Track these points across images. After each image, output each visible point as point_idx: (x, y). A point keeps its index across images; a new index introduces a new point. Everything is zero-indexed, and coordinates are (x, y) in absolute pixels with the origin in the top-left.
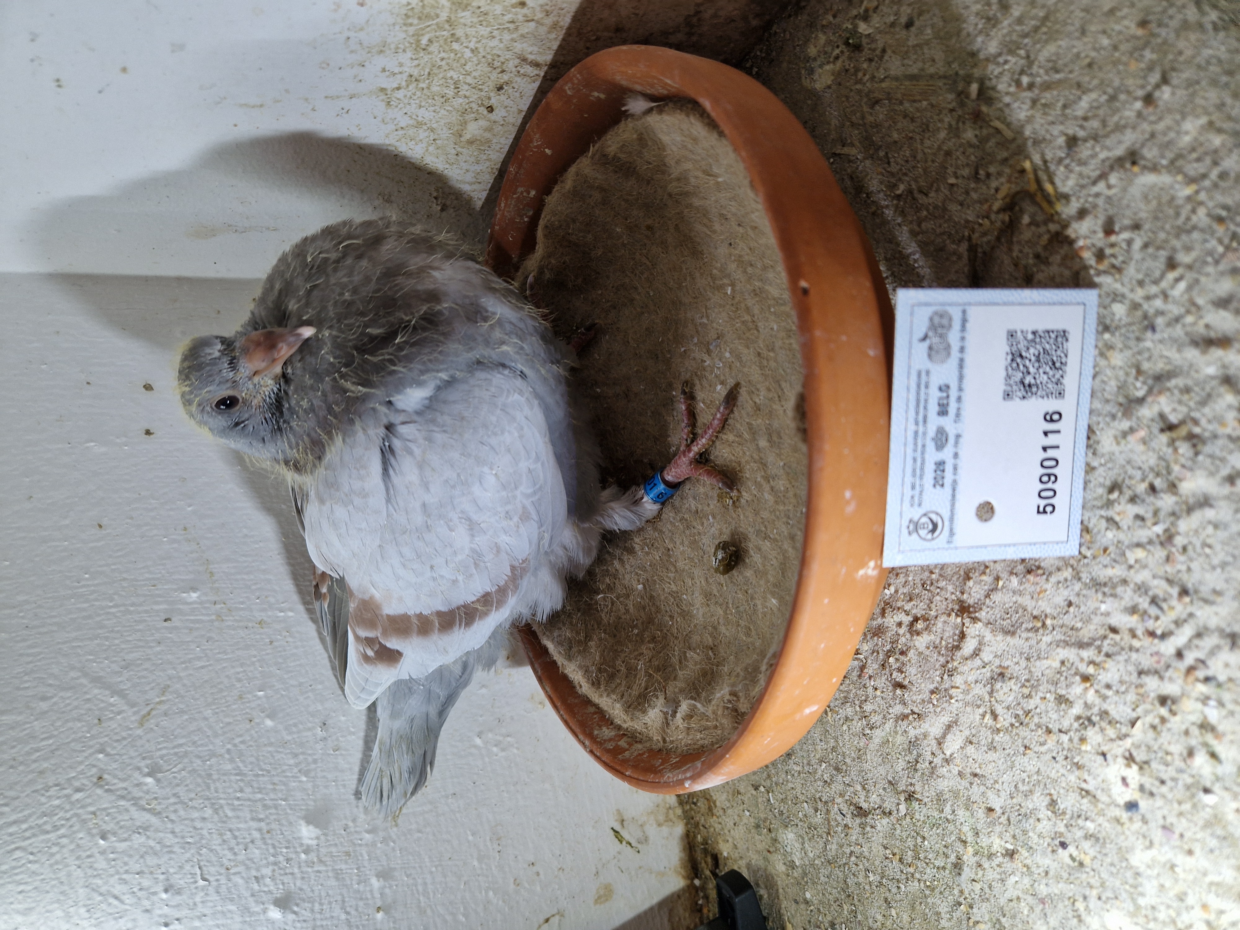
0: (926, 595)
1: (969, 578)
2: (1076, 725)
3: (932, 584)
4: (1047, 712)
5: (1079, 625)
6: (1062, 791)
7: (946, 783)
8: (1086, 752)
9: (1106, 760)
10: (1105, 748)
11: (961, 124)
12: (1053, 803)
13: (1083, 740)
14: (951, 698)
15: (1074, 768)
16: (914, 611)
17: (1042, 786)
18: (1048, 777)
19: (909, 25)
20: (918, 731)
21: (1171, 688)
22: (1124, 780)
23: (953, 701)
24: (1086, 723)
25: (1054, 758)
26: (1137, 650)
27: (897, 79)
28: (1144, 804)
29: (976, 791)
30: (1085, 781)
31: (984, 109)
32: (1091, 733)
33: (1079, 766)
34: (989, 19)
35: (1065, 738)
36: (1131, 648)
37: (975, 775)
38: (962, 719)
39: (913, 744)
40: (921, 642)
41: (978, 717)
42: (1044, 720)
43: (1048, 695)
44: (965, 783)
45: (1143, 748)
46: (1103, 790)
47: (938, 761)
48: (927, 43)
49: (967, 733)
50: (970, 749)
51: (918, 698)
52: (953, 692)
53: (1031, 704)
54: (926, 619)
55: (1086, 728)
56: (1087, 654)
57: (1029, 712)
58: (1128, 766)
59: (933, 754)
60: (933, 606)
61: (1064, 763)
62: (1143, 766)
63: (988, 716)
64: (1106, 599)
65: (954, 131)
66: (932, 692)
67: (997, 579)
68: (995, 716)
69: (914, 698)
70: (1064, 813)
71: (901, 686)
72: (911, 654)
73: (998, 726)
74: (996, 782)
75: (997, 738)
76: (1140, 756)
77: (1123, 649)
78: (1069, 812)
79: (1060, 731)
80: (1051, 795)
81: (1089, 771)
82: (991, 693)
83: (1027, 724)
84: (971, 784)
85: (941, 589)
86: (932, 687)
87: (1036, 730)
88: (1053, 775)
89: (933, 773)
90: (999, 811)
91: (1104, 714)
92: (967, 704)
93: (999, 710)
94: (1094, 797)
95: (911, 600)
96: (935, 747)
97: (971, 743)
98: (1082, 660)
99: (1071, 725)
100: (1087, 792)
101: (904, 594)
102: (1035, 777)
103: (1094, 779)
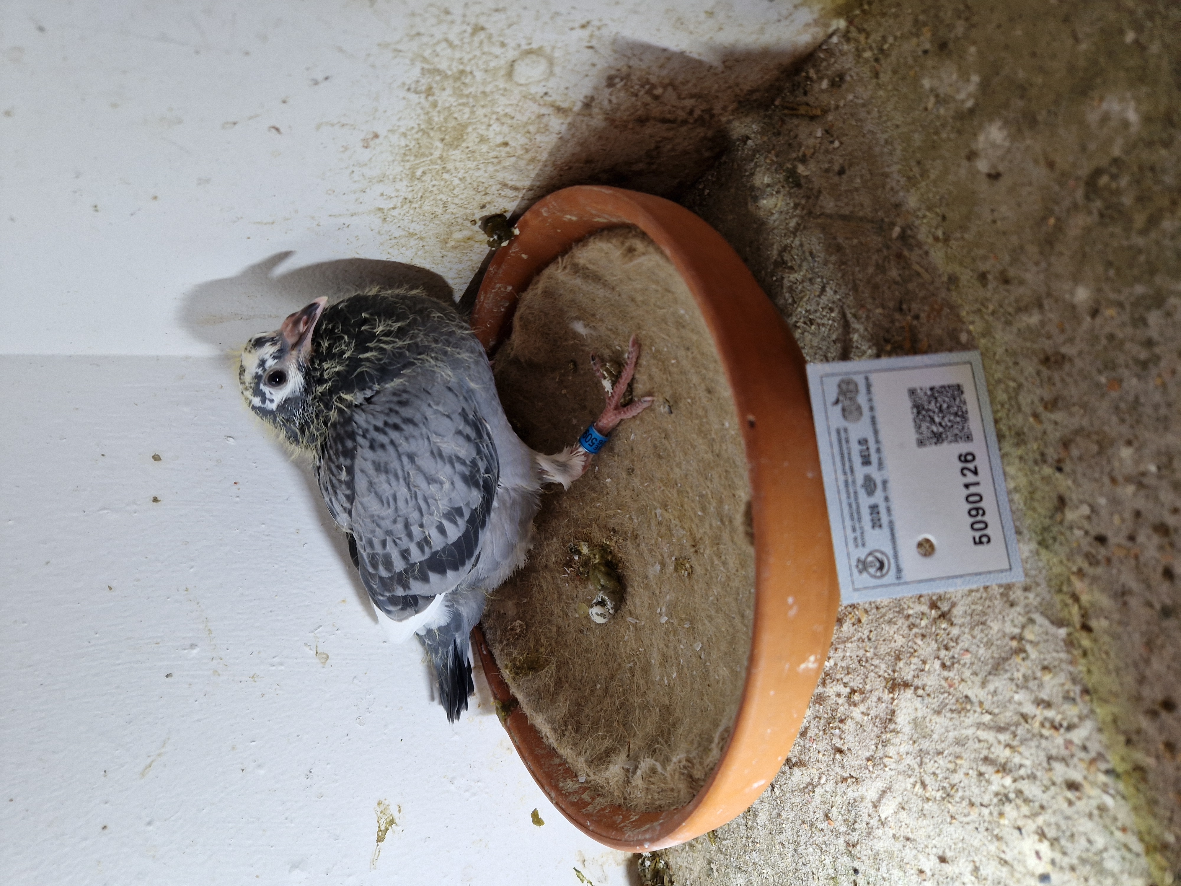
0: (862, 670)
1: (900, 660)
2: (995, 800)
3: (867, 661)
4: (970, 786)
5: (996, 711)
6: (984, 859)
7: (881, 844)
8: (1004, 825)
9: (1021, 833)
10: (1020, 823)
11: (886, 264)
12: (976, 869)
13: (1001, 814)
14: (885, 766)
15: (994, 839)
16: (851, 684)
17: (966, 852)
18: (972, 846)
19: (841, 172)
20: (856, 794)
21: (1076, 776)
22: (1037, 853)
23: (887, 769)
24: (1004, 799)
25: (977, 829)
26: (1047, 738)
27: (830, 216)
28: (1055, 877)
29: (909, 853)
30: (1004, 852)
31: (906, 253)
32: (1008, 808)
33: (999, 838)
34: (909, 178)
35: (986, 811)
36: (1042, 736)
37: (908, 839)
38: (896, 787)
39: (852, 804)
40: (856, 713)
41: (909, 786)
42: (967, 793)
43: (971, 772)
44: (899, 845)
45: (1053, 826)
46: (1019, 861)
47: (874, 822)
48: (857, 189)
49: (900, 799)
50: (903, 815)
51: (856, 763)
52: (886, 760)
53: (956, 778)
54: (862, 692)
55: (1003, 804)
56: (1004, 737)
57: (954, 785)
58: (1040, 841)
59: (869, 815)
60: (868, 681)
61: (986, 834)
62: (1054, 842)
63: (918, 785)
64: (1019, 690)
65: (881, 269)
66: (868, 760)
67: (924, 662)
68: (924, 785)
69: (852, 764)
70: (985, 879)
71: (840, 751)
72: (849, 722)
73: (927, 795)
74: (926, 847)
75: (927, 806)
76: (1051, 833)
77: (1034, 736)
78: (990, 878)
79: (982, 805)
80: (974, 862)
81: (1006, 843)
82: (921, 764)
83: (952, 796)
84: (904, 846)
85: (876, 667)
86: (868, 754)
87: (960, 802)
88: (976, 843)
89: (869, 833)
90: (929, 873)
91: (1019, 793)
92: (899, 773)
93: (928, 780)
94: (1012, 866)
95: (848, 673)
96: (871, 810)
97: (903, 808)
98: (999, 742)
99: (991, 800)
100: (1006, 862)
101: (842, 667)
102: (960, 845)
103: (1011, 850)
